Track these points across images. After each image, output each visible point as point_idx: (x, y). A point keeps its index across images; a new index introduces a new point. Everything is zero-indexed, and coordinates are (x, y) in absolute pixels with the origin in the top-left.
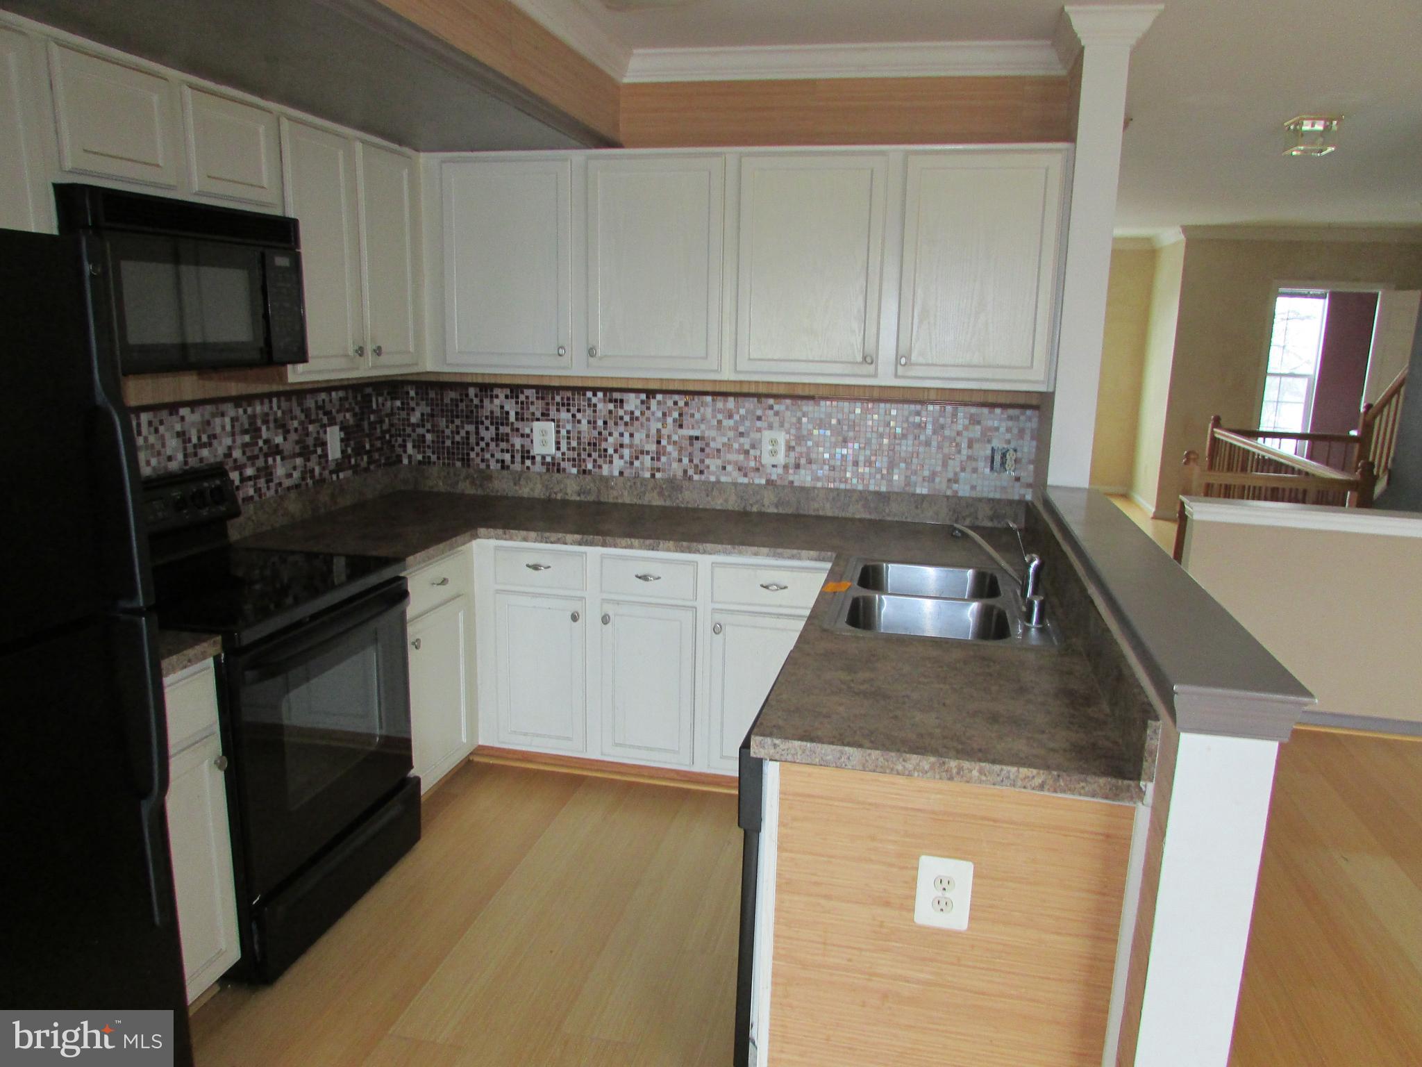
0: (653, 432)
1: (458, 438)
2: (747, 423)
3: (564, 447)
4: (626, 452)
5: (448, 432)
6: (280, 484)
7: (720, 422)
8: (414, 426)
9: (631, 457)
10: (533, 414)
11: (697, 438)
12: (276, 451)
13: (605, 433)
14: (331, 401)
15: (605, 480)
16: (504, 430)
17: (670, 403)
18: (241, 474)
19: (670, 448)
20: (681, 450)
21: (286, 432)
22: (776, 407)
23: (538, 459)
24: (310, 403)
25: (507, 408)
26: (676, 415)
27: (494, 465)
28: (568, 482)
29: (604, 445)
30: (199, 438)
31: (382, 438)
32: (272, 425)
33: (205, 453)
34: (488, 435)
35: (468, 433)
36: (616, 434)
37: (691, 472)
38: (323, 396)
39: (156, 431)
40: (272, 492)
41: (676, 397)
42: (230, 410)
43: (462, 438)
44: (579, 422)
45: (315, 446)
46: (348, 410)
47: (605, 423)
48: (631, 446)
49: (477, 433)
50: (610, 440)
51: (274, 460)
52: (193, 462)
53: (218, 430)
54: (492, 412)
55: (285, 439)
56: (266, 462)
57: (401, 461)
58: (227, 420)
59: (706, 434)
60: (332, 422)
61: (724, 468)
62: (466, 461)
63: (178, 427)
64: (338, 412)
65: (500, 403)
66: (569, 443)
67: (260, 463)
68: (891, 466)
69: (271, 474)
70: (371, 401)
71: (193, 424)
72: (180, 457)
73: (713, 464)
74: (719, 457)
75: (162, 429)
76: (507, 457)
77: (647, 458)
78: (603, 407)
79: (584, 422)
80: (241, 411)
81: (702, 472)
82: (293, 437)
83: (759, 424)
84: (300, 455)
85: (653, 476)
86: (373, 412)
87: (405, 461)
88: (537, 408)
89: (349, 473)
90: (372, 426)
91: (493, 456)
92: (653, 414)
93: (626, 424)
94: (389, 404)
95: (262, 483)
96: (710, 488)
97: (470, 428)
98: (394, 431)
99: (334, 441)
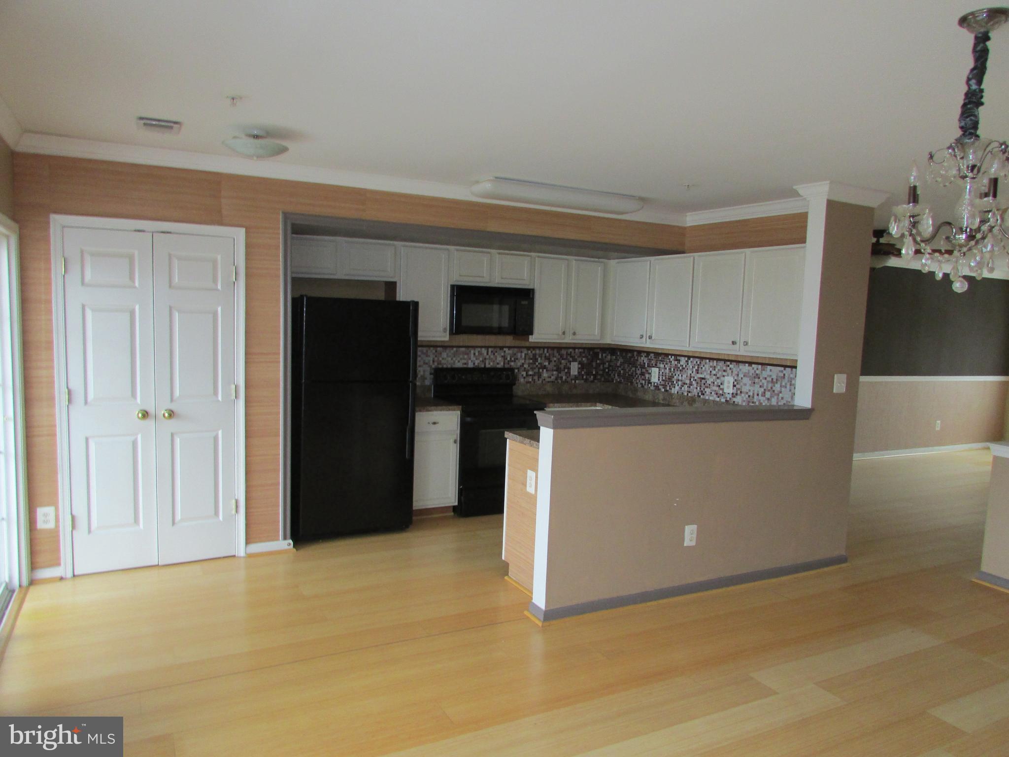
0: (689, 375)
1: (630, 373)
2: (720, 373)
3: (661, 380)
4: (680, 383)
5: (627, 370)
6: (545, 380)
7: (711, 372)
8: (618, 367)
9: (681, 385)
10: (652, 364)
11: (703, 379)
12: (545, 367)
13: (674, 374)
14: (575, 352)
15: (671, 395)
16: (644, 370)
17: (695, 362)
18: (527, 373)
19: (694, 382)
20: (697, 383)
21: (550, 362)
22: (731, 366)
23: (653, 383)
24: (564, 352)
25: (645, 361)
26: (696, 367)
27: (640, 386)
28: (660, 394)
29: (673, 380)
30: (511, 359)
31: (604, 370)
32: (543, 358)
33: (512, 364)
34: (639, 372)
35: (633, 371)
36: (677, 375)
37: (700, 394)
38: (571, 350)
39: (494, 354)
40: (540, 381)
41: (697, 360)
42: (525, 351)
44: (666, 369)
45: (564, 368)
46: (584, 357)
47: (674, 369)
48: (681, 381)
49: (636, 372)
50: (675, 377)
51: (543, 371)
52: (507, 366)
53: (519, 357)
54: (640, 363)
55: (549, 364)
56: (539, 371)
57: (613, 381)
58: (523, 355)
59: (706, 377)
60: (575, 360)
61: (711, 393)
62: (632, 383)
63: (503, 354)
64: (578, 357)
65: (644, 359)
66: (662, 378)
67: (536, 370)
68: (772, 396)
69: (541, 375)
70: (599, 355)
71: (509, 354)
72: (502, 364)
73: (708, 390)
74: (710, 388)
75: (496, 354)
76: (644, 382)
77: (686, 387)
78: (674, 363)
79: (668, 369)
80: (529, 352)
81: (704, 395)
82: (553, 363)
83: (724, 374)
84: (556, 370)
85: (688, 394)
86: (599, 359)
87: (615, 382)
88: (653, 362)
89: (583, 381)
90: (597, 364)
91: (639, 381)
92: (689, 366)
93: (680, 370)
94: (609, 357)
95: (536, 378)
96: (706, 401)
97: (634, 369)
98: (611, 368)
99: (574, 368)
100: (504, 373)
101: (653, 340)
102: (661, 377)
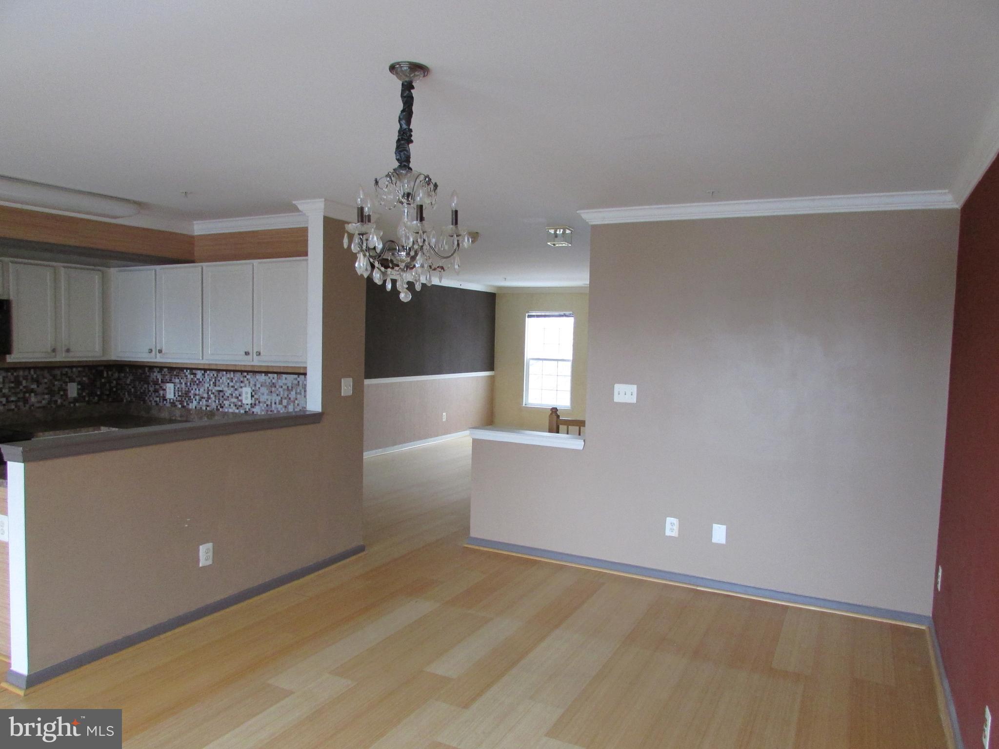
0: (206, 388)
1: (142, 391)
2: (238, 384)
3: (177, 396)
4: (197, 397)
5: (138, 388)
6: (33, 405)
7: (228, 384)
8: (129, 385)
9: (199, 400)
10: (167, 380)
11: (221, 391)
12: (32, 391)
13: (191, 388)
14: (72, 372)
15: (189, 410)
16: (157, 387)
17: (212, 375)
19: (212, 396)
20: (215, 396)
21: (39, 384)
22: (248, 377)
23: (168, 400)
24: (57, 372)
25: (158, 377)
26: (214, 380)
27: (154, 404)
28: (177, 411)
29: (190, 394)
31: (111, 390)
32: (29, 380)
34: (151, 389)
35: (145, 388)
36: (194, 389)
37: (219, 407)
38: (66, 369)
40: (27, 408)
41: (214, 372)
43: (143, 390)
44: (182, 383)
45: (59, 391)
46: (84, 376)
47: (190, 384)
48: (199, 395)
49: (148, 389)
50: (192, 392)
51: (30, 395)
54: (153, 379)
55: (38, 386)
56: (24, 395)
57: (123, 401)
59: (224, 389)
60: (72, 381)
61: (230, 405)
62: (144, 401)
64: (77, 377)
65: (157, 375)
66: (178, 393)
67: (21, 395)
68: (288, 404)
69: (27, 400)
70: (103, 373)
73: (226, 403)
74: (228, 400)
76: (158, 399)
77: (204, 401)
78: (190, 377)
79: (184, 383)
80: (9, 374)
81: (223, 407)
82: (44, 386)
83: (242, 385)
84: (48, 394)
85: (206, 408)
87: (125, 401)
88: (167, 377)
89: (84, 404)
90: (102, 384)
92: (206, 380)
93: (197, 384)
94: (116, 375)
95: (21, 404)
96: (225, 414)
97: (146, 386)
98: (119, 387)
99: (73, 390)
101: (164, 354)
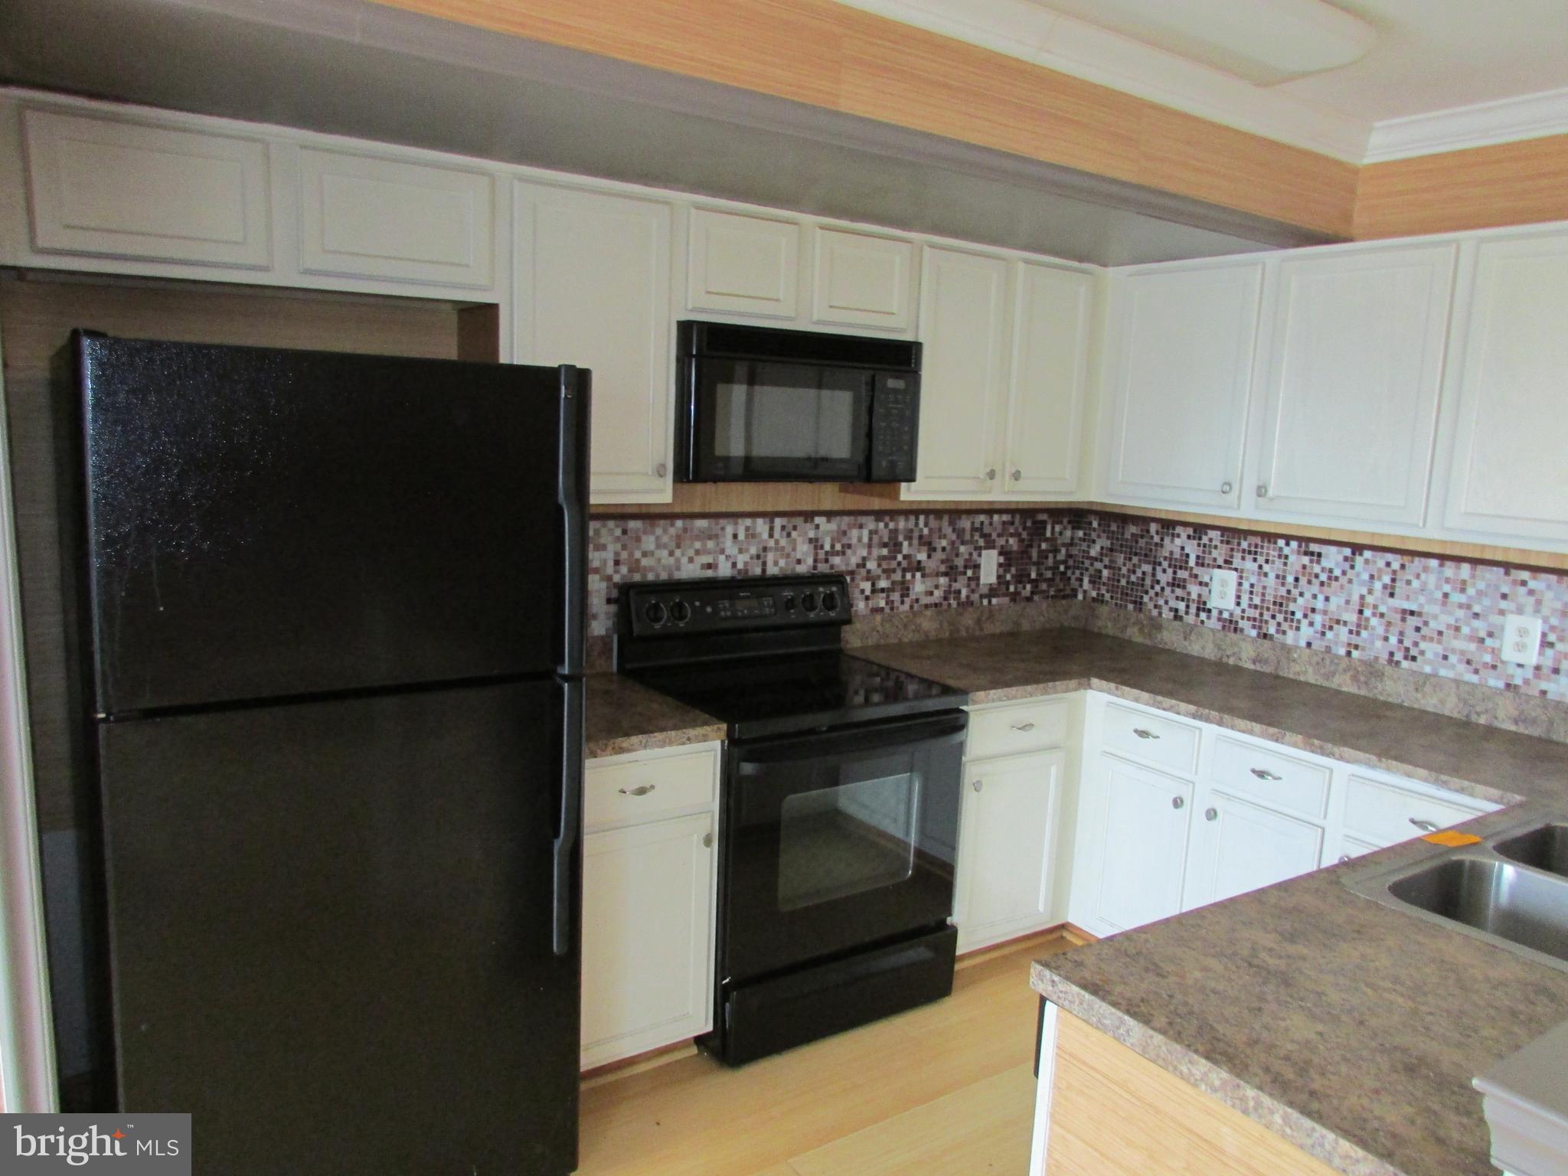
0: (1355, 598)
1: (1133, 578)
2: (1487, 601)
3: (1245, 603)
4: (1318, 619)
5: (1124, 570)
6: (917, 600)
7: (1446, 595)
9: (1324, 626)
10: (1215, 560)
11: (1412, 613)
12: (919, 567)
13: (1295, 592)
14: (991, 524)
15: (1287, 650)
16: (1182, 574)
17: (1381, 564)
18: (873, 585)
19: (1374, 621)
20: (1388, 625)
21: (932, 550)
22: (1532, 584)
23: (1215, 613)
24: (965, 523)
25: (1187, 551)
26: (1387, 579)
27: (1167, 614)
28: (1243, 645)
29: (1292, 607)
30: (833, 546)
31: (1055, 568)
32: (915, 542)
33: (836, 560)
34: (1164, 578)
35: (1144, 573)
36: (1308, 595)
37: (1398, 656)
38: (982, 518)
39: (789, 535)
40: (906, 607)
41: (1389, 557)
42: (870, 523)
43: (1138, 578)
44: (1266, 575)
45: (966, 567)
46: (1012, 535)
47: (1297, 580)
48: (1325, 612)
49: (1154, 575)
50: (1300, 600)
51: (913, 576)
52: (823, 568)
53: (854, 541)
54: (1171, 553)
55: (929, 556)
56: (904, 576)
57: (1076, 596)
58: (865, 533)
59: (1426, 609)
60: (990, 545)
61: (1445, 657)
62: (1139, 605)
63: (812, 534)
64: (999, 535)
65: (1181, 543)
66: (1251, 599)
67: (897, 576)
69: (908, 589)
70: (1045, 529)
71: (828, 532)
72: (810, 561)
73: (1431, 649)
74: (1439, 642)
75: (794, 534)
76: (1182, 606)
77: (1343, 631)
78: (1297, 561)
79: (1272, 575)
80: (881, 525)
81: (1414, 659)
82: (939, 555)
83: (1505, 605)
84: (946, 574)
85: (1349, 653)
86: (1046, 540)
87: (1080, 597)
88: (1219, 554)
89: (1006, 600)
90: (1043, 555)
91: (1166, 602)
92: (1358, 575)
93: (1322, 584)
94: (1068, 533)
95: (896, 596)
96: (1423, 682)
97: (1147, 568)
98: (1071, 562)
99: (989, 565)
100: (821, 589)
101: (1271, 499)
102: (1245, 599)
